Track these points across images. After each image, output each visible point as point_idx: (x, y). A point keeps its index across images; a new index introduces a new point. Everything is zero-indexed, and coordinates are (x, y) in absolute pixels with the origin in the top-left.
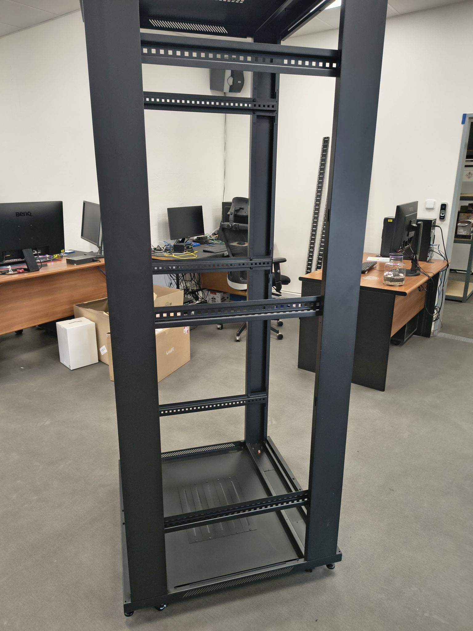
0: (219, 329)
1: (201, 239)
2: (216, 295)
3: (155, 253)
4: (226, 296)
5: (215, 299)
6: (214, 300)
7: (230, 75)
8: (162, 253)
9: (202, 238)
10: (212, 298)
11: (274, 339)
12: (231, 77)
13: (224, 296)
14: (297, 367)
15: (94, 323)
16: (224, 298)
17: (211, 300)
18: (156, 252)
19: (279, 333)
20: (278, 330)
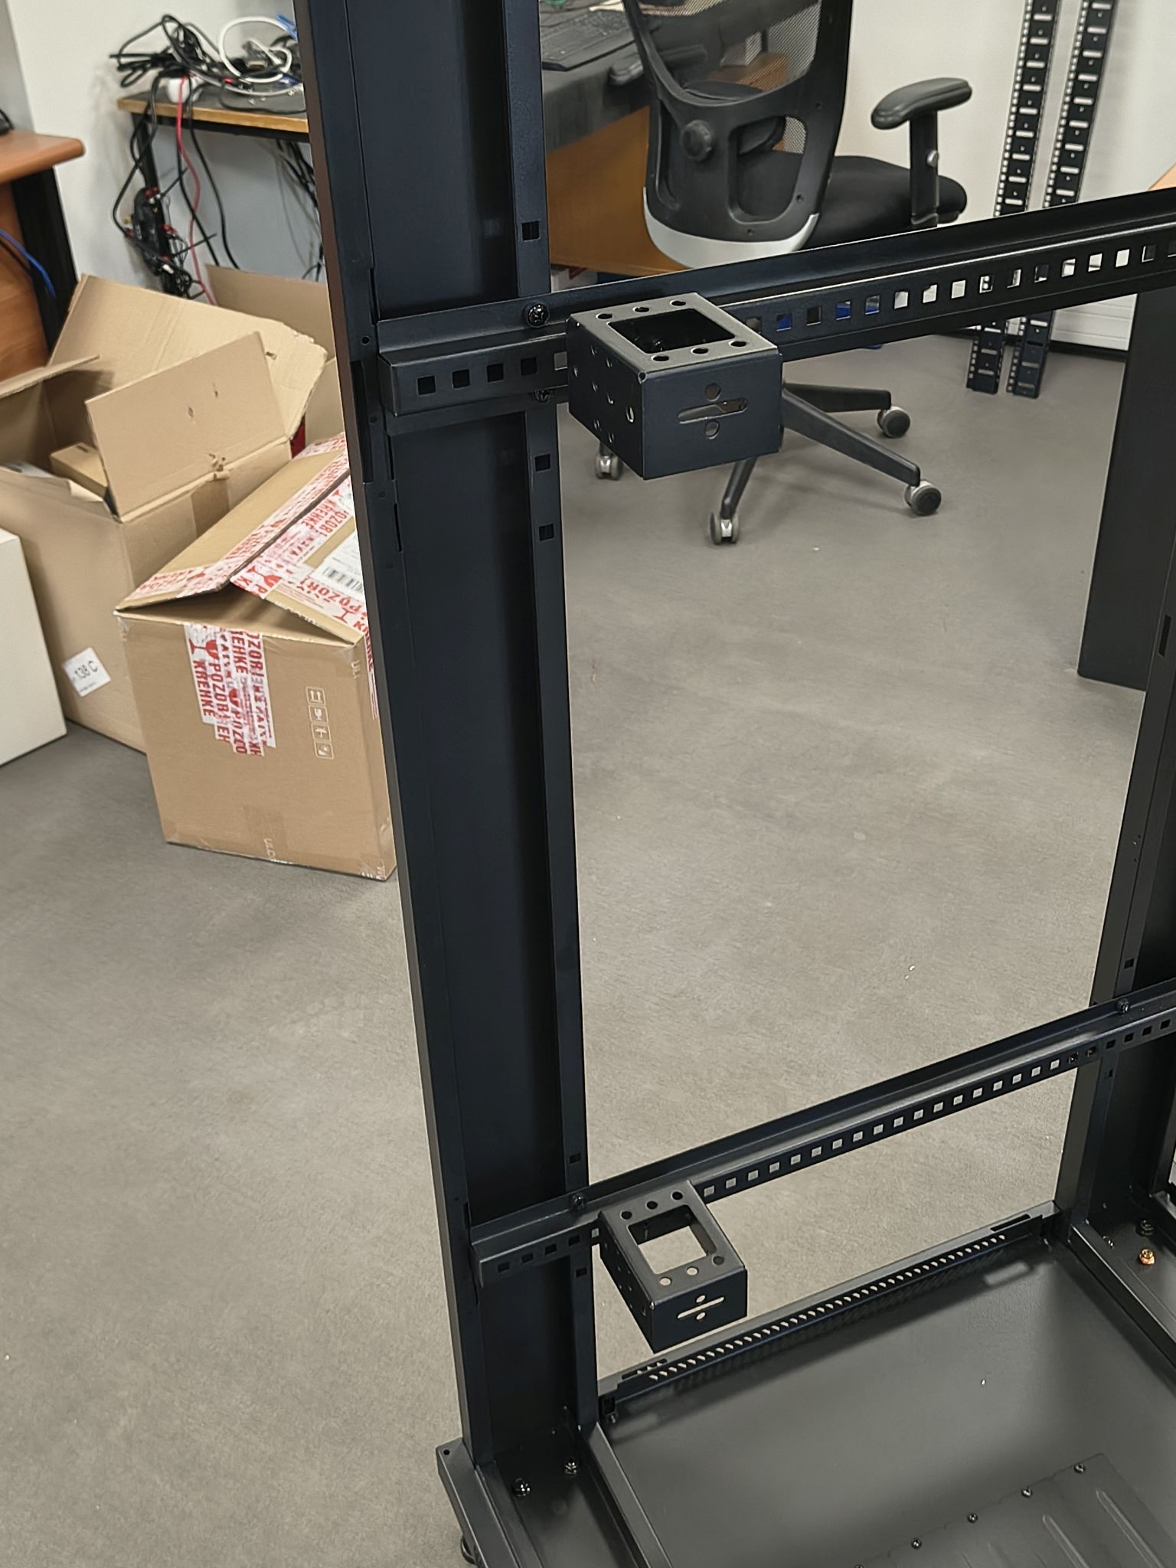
0: (606, 476)
3: (250, 92)
8: (283, 86)
11: (895, 515)
14: (1074, 671)
15: (16, 543)
18: (246, 86)
19: (923, 484)
20: (913, 468)
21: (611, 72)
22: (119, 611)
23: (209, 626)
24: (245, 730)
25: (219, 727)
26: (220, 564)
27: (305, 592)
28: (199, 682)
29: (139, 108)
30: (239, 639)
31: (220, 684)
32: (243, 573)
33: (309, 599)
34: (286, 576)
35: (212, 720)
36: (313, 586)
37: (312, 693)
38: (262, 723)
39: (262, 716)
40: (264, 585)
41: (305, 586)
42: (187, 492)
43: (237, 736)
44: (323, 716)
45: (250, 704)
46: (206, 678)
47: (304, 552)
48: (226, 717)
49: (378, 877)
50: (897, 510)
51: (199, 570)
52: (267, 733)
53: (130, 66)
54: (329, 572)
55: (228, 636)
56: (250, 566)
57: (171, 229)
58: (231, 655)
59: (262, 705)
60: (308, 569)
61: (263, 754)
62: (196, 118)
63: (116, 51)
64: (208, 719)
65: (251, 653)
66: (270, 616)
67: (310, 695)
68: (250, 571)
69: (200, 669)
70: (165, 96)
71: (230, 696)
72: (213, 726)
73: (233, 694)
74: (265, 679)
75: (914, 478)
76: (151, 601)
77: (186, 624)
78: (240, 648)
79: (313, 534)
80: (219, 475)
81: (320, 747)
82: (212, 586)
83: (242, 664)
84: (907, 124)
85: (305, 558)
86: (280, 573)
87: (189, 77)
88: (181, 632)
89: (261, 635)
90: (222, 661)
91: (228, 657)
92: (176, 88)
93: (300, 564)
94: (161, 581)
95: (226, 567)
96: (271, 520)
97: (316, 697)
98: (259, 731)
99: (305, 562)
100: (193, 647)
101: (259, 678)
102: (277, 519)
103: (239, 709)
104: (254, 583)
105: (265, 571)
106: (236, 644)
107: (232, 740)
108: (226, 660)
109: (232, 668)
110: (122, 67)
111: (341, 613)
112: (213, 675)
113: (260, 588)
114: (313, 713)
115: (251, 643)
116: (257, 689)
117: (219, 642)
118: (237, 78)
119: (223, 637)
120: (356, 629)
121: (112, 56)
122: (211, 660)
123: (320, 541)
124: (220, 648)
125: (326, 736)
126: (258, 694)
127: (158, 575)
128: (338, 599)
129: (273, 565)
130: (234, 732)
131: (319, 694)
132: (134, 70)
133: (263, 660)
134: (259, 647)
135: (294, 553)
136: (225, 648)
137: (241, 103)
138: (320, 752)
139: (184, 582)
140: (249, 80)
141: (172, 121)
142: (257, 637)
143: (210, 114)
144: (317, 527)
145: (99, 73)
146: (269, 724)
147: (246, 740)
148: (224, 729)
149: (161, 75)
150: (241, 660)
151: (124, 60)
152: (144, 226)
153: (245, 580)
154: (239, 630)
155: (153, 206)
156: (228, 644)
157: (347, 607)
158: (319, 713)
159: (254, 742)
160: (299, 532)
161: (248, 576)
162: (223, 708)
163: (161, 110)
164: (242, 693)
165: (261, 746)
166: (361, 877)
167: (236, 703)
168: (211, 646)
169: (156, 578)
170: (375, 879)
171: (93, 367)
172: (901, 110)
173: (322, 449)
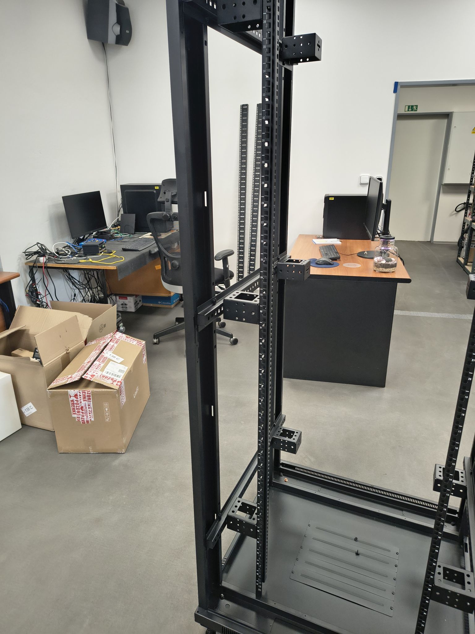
1: (104, 234)
2: (127, 299)
4: (138, 299)
5: (126, 304)
6: (125, 306)
7: (115, 21)
9: (105, 232)
10: (122, 304)
12: (117, 23)
13: (136, 300)
15: (10, 375)
16: (137, 302)
17: (121, 306)
19: (234, 338)
20: (231, 334)
21: (150, 251)
22: (48, 390)
23: (75, 390)
24: (85, 417)
25: (77, 418)
26: (76, 374)
27: (102, 378)
28: (72, 406)
29: (32, 264)
30: (84, 393)
31: (78, 406)
32: (85, 375)
33: (103, 380)
34: (96, 375)
35: (75, 416)
36: (103, 376)
37: (105, 404)
38: (90, 415)
39: (90, 412)
40: (91, 377)
41: (101, 376)
42: (59, 358)
43: (83, 419)
44: (108, 410)
45: (87, 410)
46: (74, 404)
47: (99, 368)
48: (79, 414)
49: (123, 452)
50: (228, 344)
51: (70, 376)
52: (92, 417)
53: (29, 254)
54: (106, 372)
55: (81, 392)
56: (86, 373)
57: (39, 293)
58: (82, 397)
59: (90, 409)
60: (102, 372)
61: (90, 423)
62: (48, 266)
63: (24, 252)
64: (74, 416)
65: (88, 396)
66: (92, 385)
67: (104, 405)
68: (86, 374)
69: (72, 402)
70: (39, 262)
71: (81, 408)
72: (75, 417)
73: (82, 408)
74: (91, 402)
75: (231, 336)
76: (58, 385)
77: (69, 390)
78: (84, 395)
79: (100, 363)
80: (68, 352)
81: (107, 419)
82: (76, 379)
83: (85, 399)
84: (222, 260)
85: (100, 370)
86: (94, 374)
87: (46, 257)
88: (67, 393)
89: (91, 390)
90: (79, 399)
91: (81, 398)
92: (42, 259)
93: (99, 371)
94: (59, 380)
95: (78, 374)
96: (86, 361)
97: (106, 405)
98: (89, 417)
99: (100, 371)
100: (70, 397)
101: (90, 402)
102: (88, 361)
103: (84, 412)
104: (88, 377)
105: (91, 374)
106: (83, 394)
107: (81, 421)
108: (80, 399)
109: (82, 401)
110: (26, 255)
111: (112, 382)
112: (76, 403)
113: (90, 378)
114: (105, 409)
115: (87, 393)
116: (89, 405)
117: (78, 394)
118: (58, 256)
119: (80, 393)
120: (117, 386)
121: (23, 253)
122: (76, 399)
123: (102, 365)
124: (78, 396)
125: (108, 415)
126: (89, 407)
127: (57, 379)
128: (110, 379)
129: (92, 372)
130: (82, 418)
131: (107, 404)
132: (30, 256)
133: (91, 397)
134: (90, 394)
135: (97, 369)
136: (80, 395)
137: (60, 262)
138: (107, 420)
139: (66, 380)
140: (61, 257)
141: (41, 267)
142: (90, 391)
143: (52, 265)
144: (101, 361)
145: (19, 257)
146: (92, 415)
147: (85, 420)
148: (78, 418)
149: (38, 256)
150: (84, 398)
151: (26, 253)
152: (32, 293)
153: (86, 377)
154: (84, 390)
155: (35, 287)
156: (81, 394)
157: (113, 381)
158: (107, 409)
159: (88, 420)
160: (96, 363)
161: (87, 376)
162: (78, 412)
163: (38, 265)
164: (84, 407)
165: (90, 421)
166: (118, 453)
167: (83, 410)
168: (76, 396)
169: (57, 380)
170: (122, 453)
171: (24, 328)
172: (221, 257)
173: (93, 343)
